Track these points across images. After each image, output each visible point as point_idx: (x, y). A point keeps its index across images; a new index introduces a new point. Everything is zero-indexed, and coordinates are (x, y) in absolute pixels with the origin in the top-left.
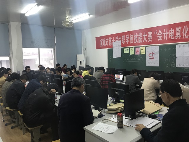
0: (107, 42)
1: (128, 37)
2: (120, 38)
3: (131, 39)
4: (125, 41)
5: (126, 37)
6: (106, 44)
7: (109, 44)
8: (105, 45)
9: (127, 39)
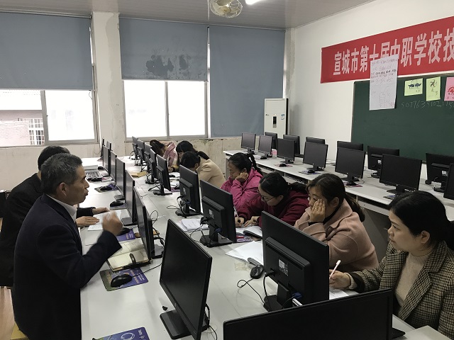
0: (355, 60)
1: (425, 42)
2: (396, 47)
3: (432, 48)
4: (413, 57)
5: (417, 44)
6: (350, 66)
7: (359, 67)
8: (348, 71)
9: (418, 49)
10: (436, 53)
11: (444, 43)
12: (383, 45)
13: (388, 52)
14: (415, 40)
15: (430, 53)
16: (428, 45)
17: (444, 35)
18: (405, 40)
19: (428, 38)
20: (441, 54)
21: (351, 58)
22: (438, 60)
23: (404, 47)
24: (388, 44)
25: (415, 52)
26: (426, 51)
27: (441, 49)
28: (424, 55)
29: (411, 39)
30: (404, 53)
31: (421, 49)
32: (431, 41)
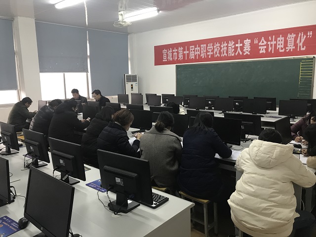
2: (198, 48)
4: (206, 54)
5: (208, 48)
7: (178, 57)
8: (171, 59)
9: (209, 50)
10: (218, 52)
11: (221, 48)
12: (191, 47)
13: (194, 51)
14: (207, 46)
15: (215, 52)
16: (214, 48)
17: (221, 44)
18: (202, 46)
19: (213, 45)
20: (220, 53)
21: (173, 52)
22: (219, 55)
23: (202, 49)
24: (193, 47)
25: (207, 51)
26: (213, 51)
27: (220, 51)
28: (212, 53)
29: (205, 45)
30: (202, 52)
31: (211, 50)
32: (215, 47)
